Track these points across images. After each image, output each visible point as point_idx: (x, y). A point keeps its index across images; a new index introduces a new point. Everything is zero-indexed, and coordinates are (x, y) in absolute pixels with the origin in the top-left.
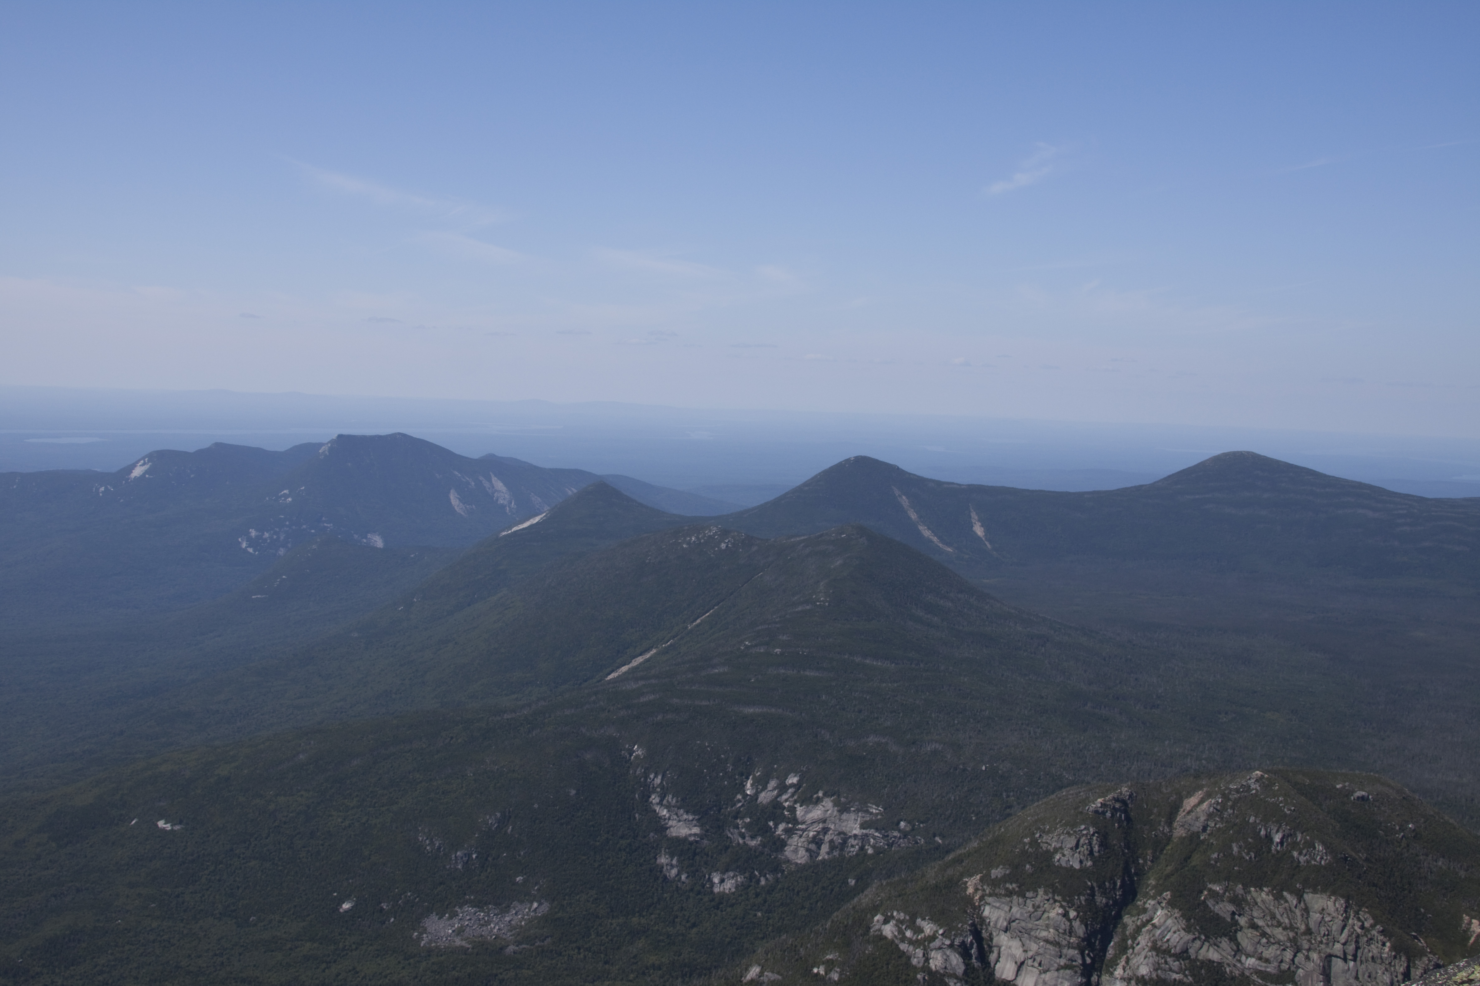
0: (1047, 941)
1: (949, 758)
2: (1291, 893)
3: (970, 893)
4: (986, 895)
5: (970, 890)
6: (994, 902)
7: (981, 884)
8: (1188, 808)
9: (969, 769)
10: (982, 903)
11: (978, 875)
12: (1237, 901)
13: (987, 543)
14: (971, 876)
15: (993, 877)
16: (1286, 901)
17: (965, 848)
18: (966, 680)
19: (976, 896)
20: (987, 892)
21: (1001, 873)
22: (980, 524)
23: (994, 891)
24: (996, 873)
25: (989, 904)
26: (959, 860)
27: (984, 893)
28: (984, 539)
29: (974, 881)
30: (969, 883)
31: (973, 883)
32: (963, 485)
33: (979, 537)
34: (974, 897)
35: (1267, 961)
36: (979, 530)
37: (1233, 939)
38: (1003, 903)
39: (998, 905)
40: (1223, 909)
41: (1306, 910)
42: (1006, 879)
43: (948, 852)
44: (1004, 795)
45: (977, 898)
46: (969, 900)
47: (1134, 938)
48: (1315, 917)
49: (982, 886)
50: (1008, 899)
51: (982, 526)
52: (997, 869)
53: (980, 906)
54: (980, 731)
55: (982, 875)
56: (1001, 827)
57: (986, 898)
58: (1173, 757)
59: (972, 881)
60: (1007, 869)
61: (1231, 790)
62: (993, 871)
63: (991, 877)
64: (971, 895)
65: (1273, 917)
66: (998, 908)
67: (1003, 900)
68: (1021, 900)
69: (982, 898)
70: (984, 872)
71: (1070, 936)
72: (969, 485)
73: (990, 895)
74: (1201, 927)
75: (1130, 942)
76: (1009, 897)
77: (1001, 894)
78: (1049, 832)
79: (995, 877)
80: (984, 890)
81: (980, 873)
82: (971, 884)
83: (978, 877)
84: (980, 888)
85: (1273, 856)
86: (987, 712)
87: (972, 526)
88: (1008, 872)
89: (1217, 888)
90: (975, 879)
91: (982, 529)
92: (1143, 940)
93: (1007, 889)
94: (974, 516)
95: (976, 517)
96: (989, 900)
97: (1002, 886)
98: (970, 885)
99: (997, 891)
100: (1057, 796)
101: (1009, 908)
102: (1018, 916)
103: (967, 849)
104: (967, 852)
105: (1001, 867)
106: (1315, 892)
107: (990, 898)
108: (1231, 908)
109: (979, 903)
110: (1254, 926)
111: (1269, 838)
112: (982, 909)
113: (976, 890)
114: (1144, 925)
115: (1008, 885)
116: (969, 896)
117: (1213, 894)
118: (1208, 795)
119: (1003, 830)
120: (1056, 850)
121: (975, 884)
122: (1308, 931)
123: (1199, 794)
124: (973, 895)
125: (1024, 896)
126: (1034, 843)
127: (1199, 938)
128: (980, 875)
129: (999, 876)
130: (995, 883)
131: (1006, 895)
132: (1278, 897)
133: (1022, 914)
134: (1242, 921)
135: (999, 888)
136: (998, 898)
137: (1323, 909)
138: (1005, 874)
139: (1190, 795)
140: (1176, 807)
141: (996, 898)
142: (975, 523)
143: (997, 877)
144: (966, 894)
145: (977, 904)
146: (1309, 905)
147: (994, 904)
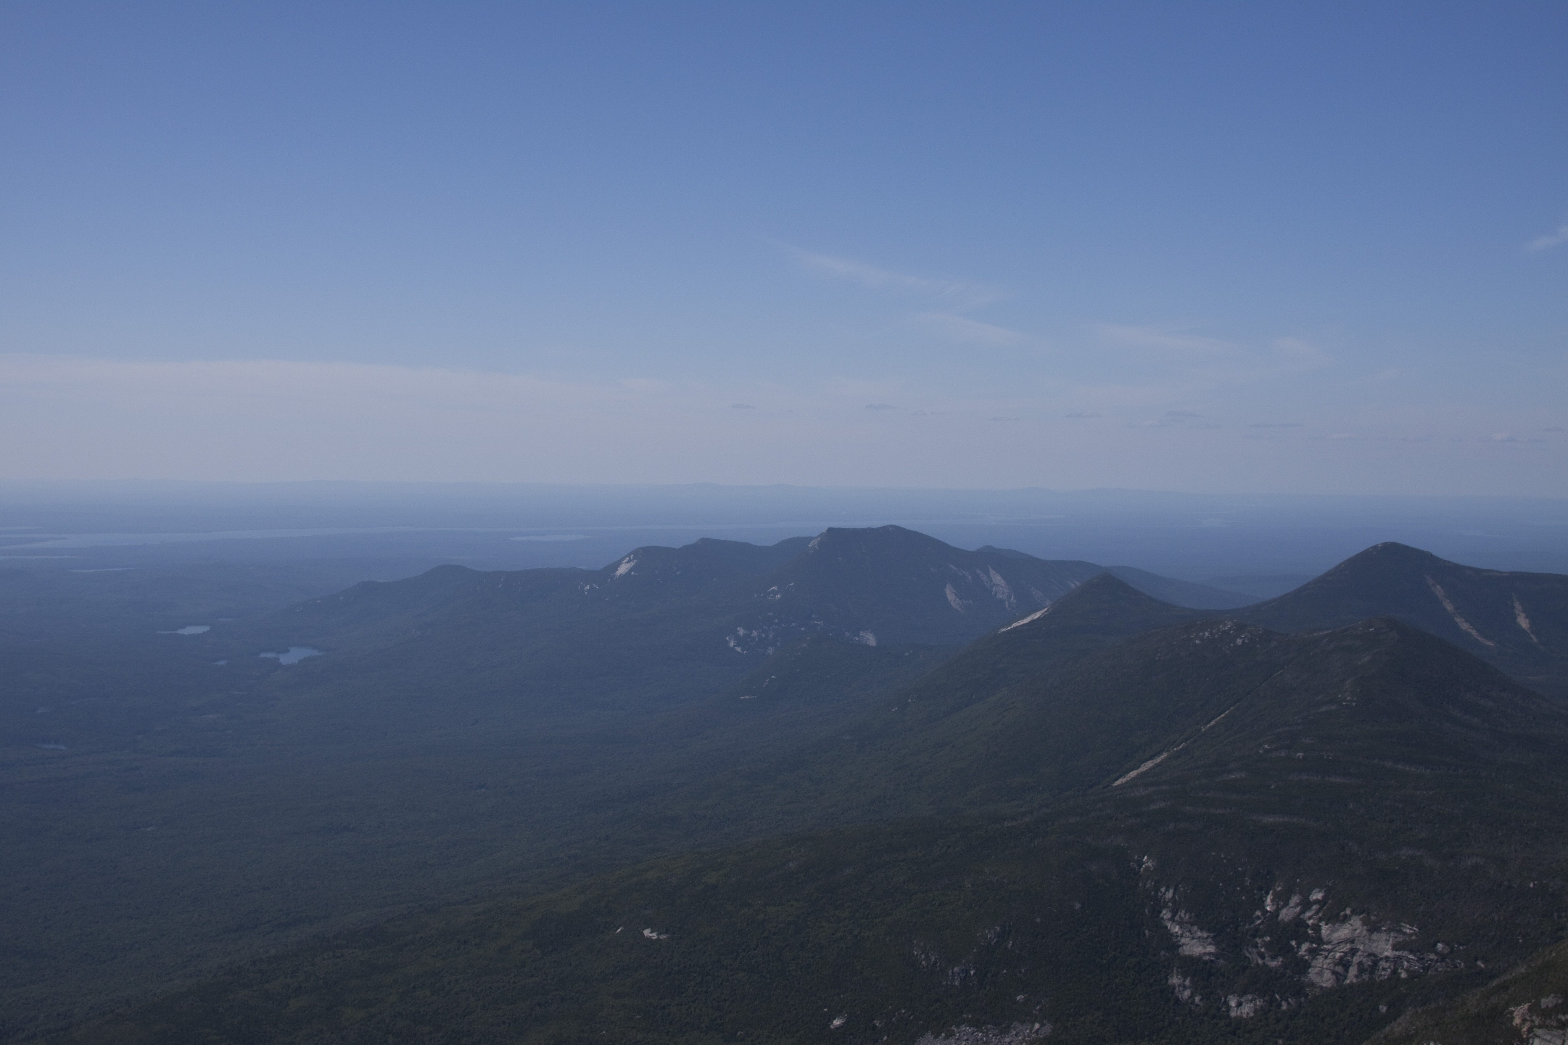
1: (1492, 873)
3: (1517, 1024)
4: (1535, 1027)
5: (1517, 1021)
9: (1515, 886)
11: (1525, 1004)
14: (1517, 1005)
17: (1511, 974)
18: (1510, 787)
21: (1552, 1002)
22: (1524, 615)
26: (1504, 987)
29: (1522, 1011)
31: (1520, 1013)
32: (1504, 573)
33: (1524, 630)
34: (1521, 1029)
36: (1523, 622)
42: (1558, 1009)
43: (1492, 978)
44: (1555, 914)
45: (1525, 1029)
51: (1527, 617)
53: (1528, 1039)
54: (1527, 844)
55: (1530, 1004)
56: (1551, 951)
57: (1535, 1029)
59: (1519, 1011)
62: (1543, 1000)
63: (1541, 1006)
64: (1518, 1026)
67: (1555, 1032)
69: (1530, 1030)
70: (1533, 1001)
72: (1511, 573)
73: (1540, 1027)
79: (1545, 1006)
80: (1533, 1021)
81: (1528, 1002)
83: (1526, 1006)
84: (1528, 1018)
86: (1535, 823)
87: (1516, 618)
90: (1522, 1008)
93: (1559, 1020)
94: (1517, 606)
95: (1520, 608)
96: (1539, 1032)
103: (1513, 974)
104: (1513, 978)
107: (1540, 1030)
112: (1531, 1042)
113: (1524, 1020)
119: (1554, 954)
128: (1528, 1004)
129: (1550, 1006)
141: (1547, 1031)
145: (1525, 1036)
147: (1545, 1037)
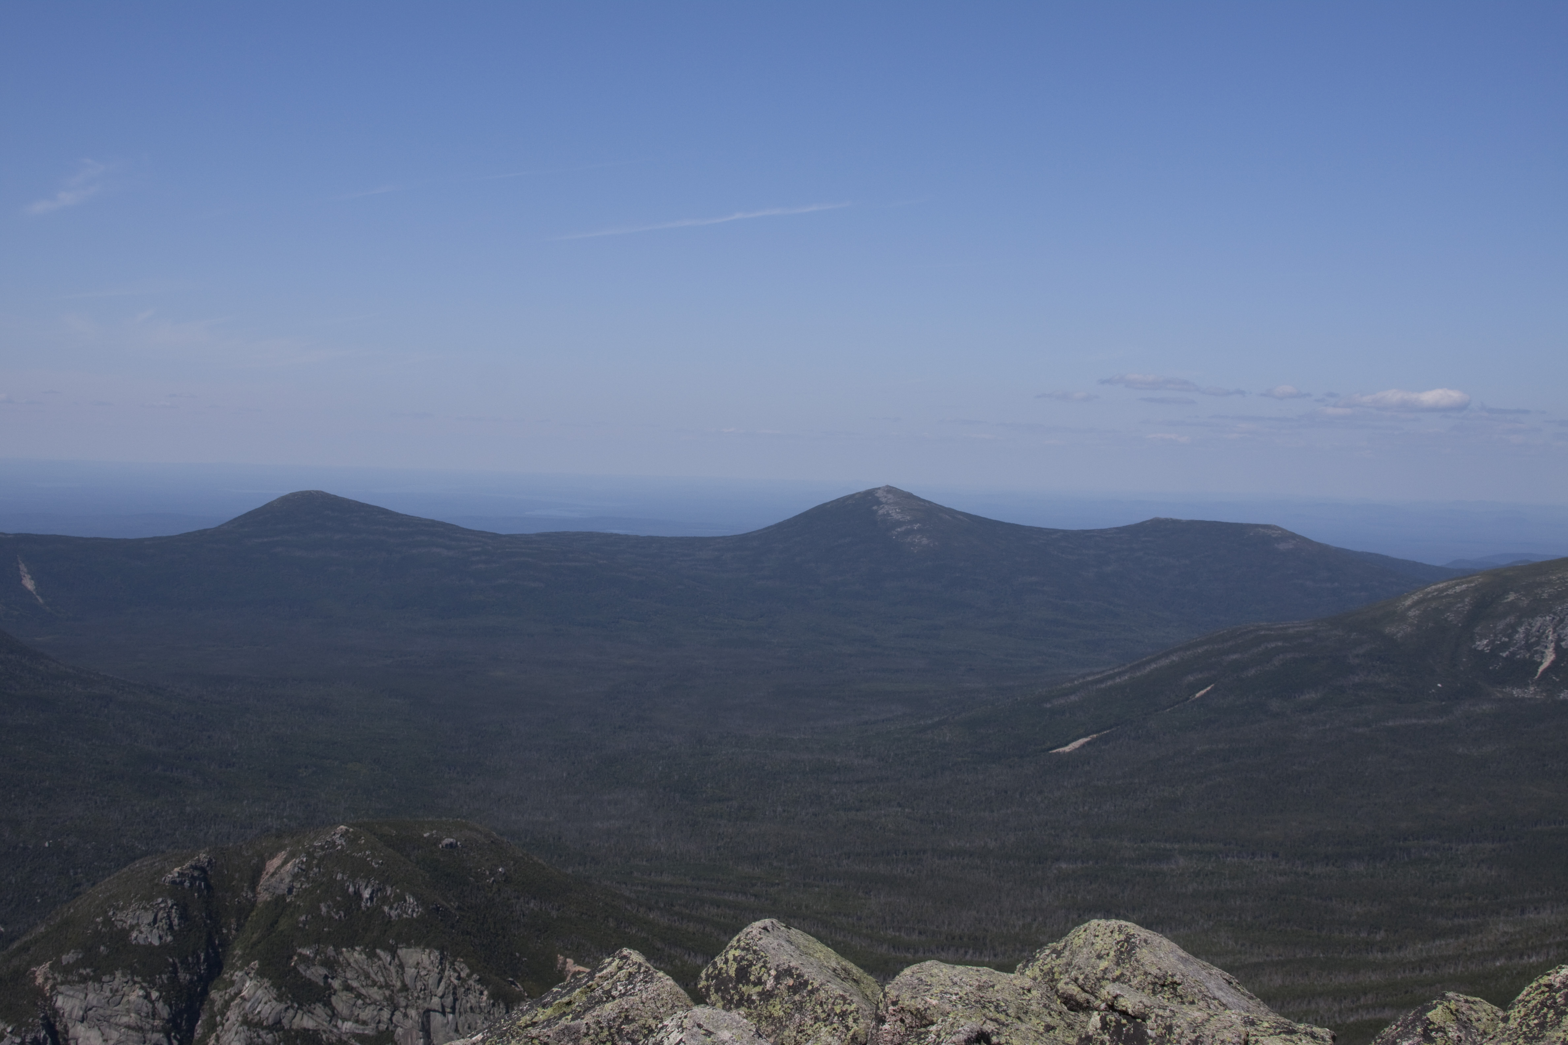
0: (128, 1027)
1: (7, 836)
2: (384, 949)
3: (40, 984)
4: (58, 984)
5: (40, 980)
6: (67, 991)
7: (51, 972)
8: (272, 870)
9: (30, 847)
10: (54, 993)
11: (47, 962)
12: (331, 965)
13: (38, 597)
14: (39, 964)
15: (64, 963)
16: (380, 959)
17: (31, 934)
18: (21, 749)
19: (47, 986)
20: (59, 980)
21: (73, 958)
22: (29, 576)
23: (66, 978)
24: (68, 958)
25: (62, 993)
26: (25, 949)
27: (55, 981)
28: (34, 593)
29: (43, 970)
30: (38, 973)
31: (42, 972)
32: (9, 534)
33: (29, 591)
34: (44, 987)
35: (364, 1023)
36: (29, 584)
37: (328, 1004)
38: (77, 991)
39: (71, 993)
40: (316, 973)
41: (401, 966)
42: (79, 964)
43: (12, 940)
44: (71, 872)
45: (48, 987)
46: (40, 991)
47: (223, 1014)
48: (411, 972)
49: (53, 975)
50: (83, 986)
51: (32, 579)
52: (68, 954)
53: (51, 997)
54: (40, 804)
55: (51, 962)
56: (69, 908)
57: (58, 986)
58: (252, 818)
59: (40, 971)
60: (80, 953)
61: (315, 847)
62: (64, 957)
63: (62, 963)
64: (41, 985)
65: (367, 976)
66: (73, 997)
67: (77, 987)
68: (97, 985)
69: (53, 988)
70: (54, 959)
71: (154, 1019)
72: (16, 535)
73: (62, 983)
74: (293, 995)
75: (218, 1018)
76: (83, 983)
77: (74, 981)
78: (123, 909)
79: (66, 963)
80: (55, 979)
81: (50, 960)
82: (41, 974)
83: (48, 965)
84: (51, 976)
85: (363, 913)
86: (47, 783)
87: (22, 579)
88: (80, 956)
89: (307, 952)
90: (43, 967)
91: (33, 582)
92: (233, 1015)
93: (80, 975)
94: (23, 567)
95: (25, 570)
96: (61, 988)
97: (74, 972)
98: (39, 975)
99: (70, 978)
100: (129, 869)
101: (84, 995)
102: (95, 1003)
103: (33, 935)
104: (34, 938)
105: (72, 951)
106: (409, 946)
107: (63, 987)
108: (323, 971)
109: (50, 993)
110: (348, 988)
111: (358, 895)
112: (55, 999)
113: (46, 979)
114: (233, 998)
115: (81, 971)
116: (39, 986)
117: (304, 959)
118: (292, 855)
119: (72, 911)
120: (132, 928)
121: (45, 972)
122: (405, 988)
123: (282, 855)
124: (43, 985)
125: (100, 981)
126: (108, 922)
127: (292, 1007)
128: (49, 962)
129: (71, 962)
130: (67, 970)
131: (80, 982)
132: (372, 956)
133: (99, 1001)
134: (336, 984)
135: (72, 974)
136: (71, 986)
137: (418, 964)
138: (77, 959)
139: (272, 856)
140: (258, 871)
141: (70, 987)
142: (24, 576)
143: (68, 962)
144: (35, 984)
145: (48, 995)
146: (403, 961)
147: (68, 993)
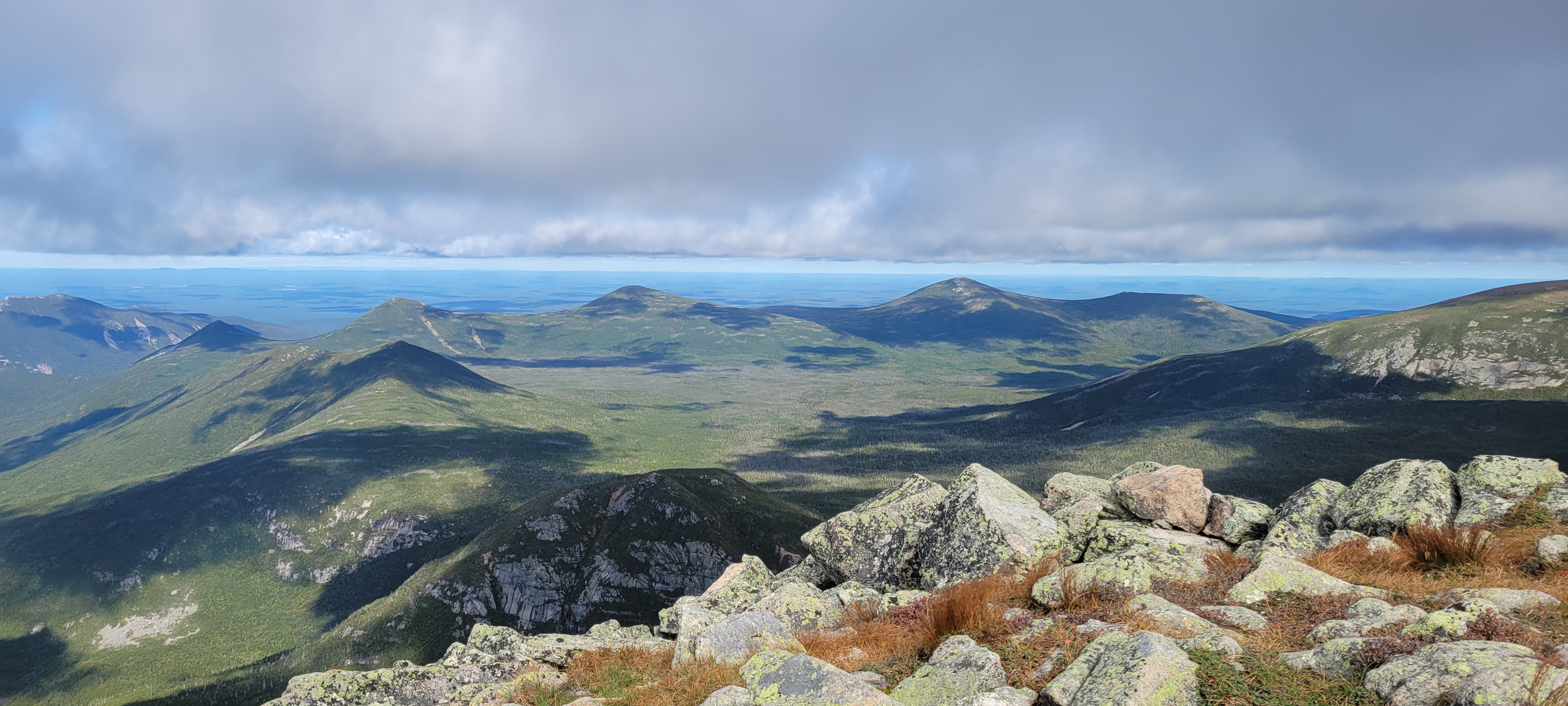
0: (536, 587)
2: (678, 543)
4: (496, 563)
5: (486, 562)
6: (502, 567)
7: (493, 556)
8: (616, 498)
10: (494, 568)
12: (648, 551)
13: (483, 348)
14: (486, 552)
15: (500, 551)
16: (676, 548)
19: (490, 564)
20: (497, 561)
21: (504, 548)
22: (477, 336)
23: (501, 560)
24: (502, 548)
25: (499, 569)
28: (482, 343)
29: (488, 555)
30: (485, 557)
33: (477, 344)
35: (668, 584)
36: (477, 340)
37: (647, 573)
38: (508, 567)
39: (504, 568)
40: (641, 556)
41: (688, 552)
42: (509, 551)
45: (491, 566)
46: (486, 567)
47: (588, 580)
48: (693, 555)
49: (493, 558)
50: (510, 564)
53: (493, 571)
55: (493, 551)
57: (496, 565)
60: (508, 545)
61: (640, 485)
62: (499, 548)
65: (670, 558)
66: (505, 570)
68: (519, 564)
69: (494, 565)
70: (494, 549)
71: (550, 583)
73: (499, 563)
74: (628, 568)
75: (586, 582)
77: (505, 562)
78: (533, 520)
82: (487, 557)
83: (491, 552)
85: (666, 521)
89: (636, 544)
91: (481, 337)
92: (594, 581)
93: (509, 558)
96: (498, 566)
97: (506, 556)
99: (503, 560)
101: (511, 569)
102: (517, 574)
105: (505, 545)
106: (692, 540)
108: (645, 555)
109: (492, 568)
110: (658, 564)
111: (664, 512)
113: (490, 561)
114: (594, 570)
115: (509, 556)
116: (486, 564)
117: (634, 547)
118: (628, 489)
120: (538, 531)
121: (489, 557)
122: (690, 564)
123: (621, 489)
124: (488, 564)
125: (520, 562)
126: (524, 527)
127: (627, 575)
130: (501, 555)
131: (509, 562)
132: (671, 545)
133: (520, 572)
134: (652, 563)
136: (504, 564)
137: (697, 550)
138: (507, 549)
139: (615, 490)
140: (608, 497)
142: (475, 336)
143: (502, 551)
144: (483, 564)
146: (690, 549)
